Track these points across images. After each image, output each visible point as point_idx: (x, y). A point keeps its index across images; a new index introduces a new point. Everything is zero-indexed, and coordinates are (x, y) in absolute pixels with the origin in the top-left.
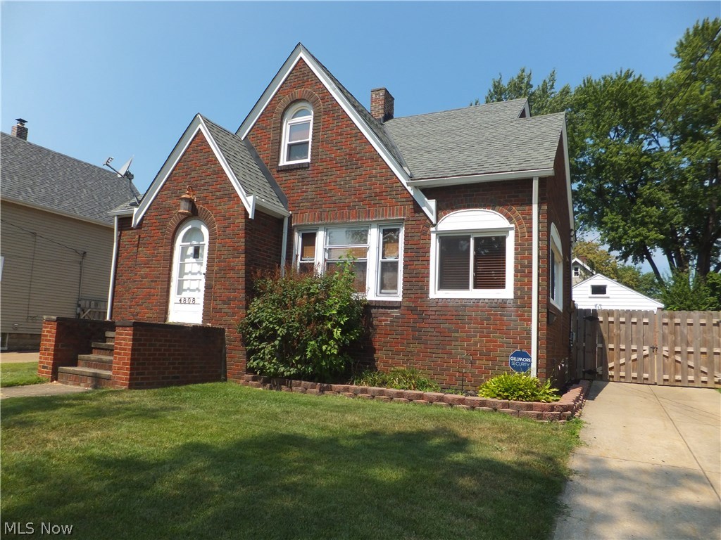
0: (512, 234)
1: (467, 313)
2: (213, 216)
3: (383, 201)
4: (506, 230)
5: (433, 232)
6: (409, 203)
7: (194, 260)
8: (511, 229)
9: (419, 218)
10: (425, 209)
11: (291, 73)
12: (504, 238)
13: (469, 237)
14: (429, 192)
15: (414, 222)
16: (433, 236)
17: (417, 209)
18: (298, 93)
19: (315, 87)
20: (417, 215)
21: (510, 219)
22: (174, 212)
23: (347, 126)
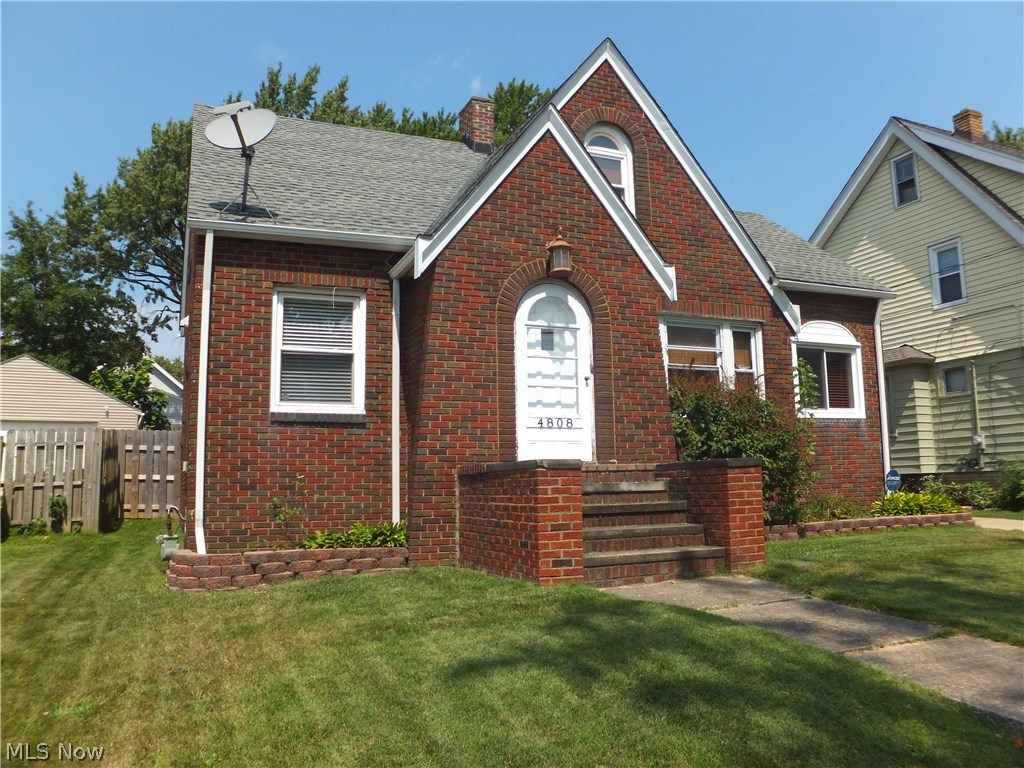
0: (859, 351)
1: (831, 434)
2: (597, 284)
3: (739, 297)
4: (853, 348)
5: (794, 342)
6: (767, 304)
7: (546, 353)
8: (858, 347)
9: (779, 324)
10: (786, 314)
11: (591, 77)
12: (849, 355)
13: (822, 351)
14: (795, 296)
15: (774, 328)
16: (794, 347)
17: (777, 313)
18: (608, 112)
19: (633, 114)
20: (776, 319)
21: (856, 337)
22: (513, 264)
23: (685, 186)
